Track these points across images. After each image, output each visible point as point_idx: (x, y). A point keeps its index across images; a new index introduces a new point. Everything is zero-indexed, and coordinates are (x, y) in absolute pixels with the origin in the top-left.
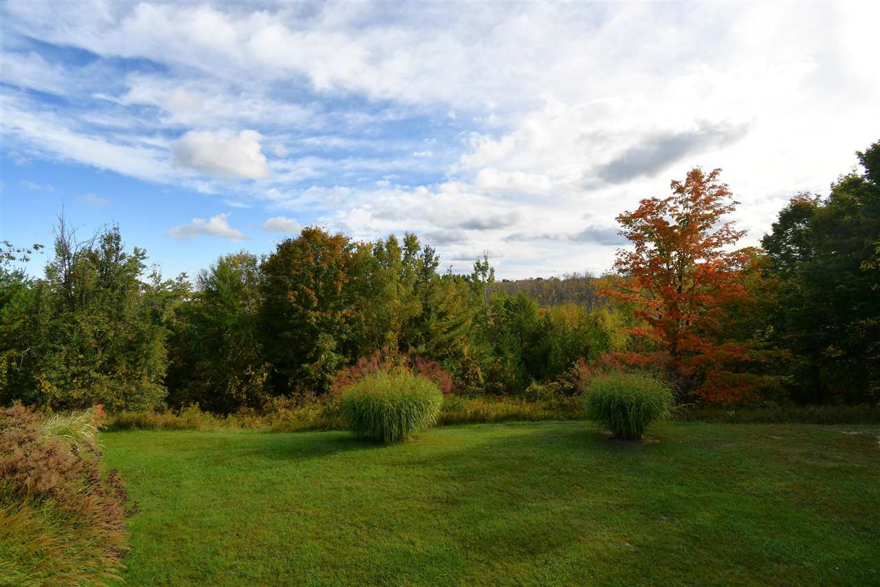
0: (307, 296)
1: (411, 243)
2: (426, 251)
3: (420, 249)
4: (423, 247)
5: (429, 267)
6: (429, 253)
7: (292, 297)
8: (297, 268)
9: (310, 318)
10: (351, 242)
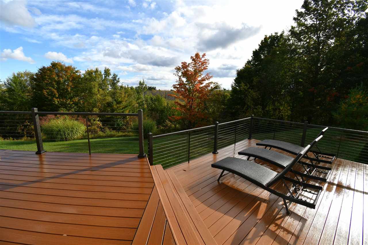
0: (52, 92)
1: (107, 72)
2: (114, 75)
3: (111, 75)
4: (112, 74)
5: (115, 82)
6: (115, 76)
7: (45, 93)
8: (48, 80)
9: (54, 101)
10: (76, 70)
